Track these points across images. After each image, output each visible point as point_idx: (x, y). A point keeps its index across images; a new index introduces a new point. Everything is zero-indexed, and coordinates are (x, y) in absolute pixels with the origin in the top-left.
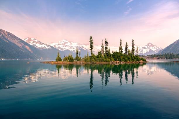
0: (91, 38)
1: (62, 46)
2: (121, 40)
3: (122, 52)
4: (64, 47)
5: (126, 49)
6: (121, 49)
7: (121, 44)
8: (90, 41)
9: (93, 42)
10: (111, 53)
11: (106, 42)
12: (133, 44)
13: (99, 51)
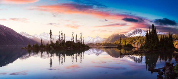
0: (51, 31)
1: (42, 37)
2: (73, 33)
3: (74, 41)
4: (44, 38)
5: (76, 39)
6: (73, 39)
7: (73, 35)
8: (50, 33)
9: (52, 33)
10: (66, 42)
11: (62, 34)
12: (81, 35)
13: (57, 40)
